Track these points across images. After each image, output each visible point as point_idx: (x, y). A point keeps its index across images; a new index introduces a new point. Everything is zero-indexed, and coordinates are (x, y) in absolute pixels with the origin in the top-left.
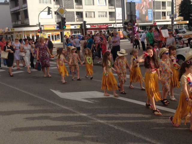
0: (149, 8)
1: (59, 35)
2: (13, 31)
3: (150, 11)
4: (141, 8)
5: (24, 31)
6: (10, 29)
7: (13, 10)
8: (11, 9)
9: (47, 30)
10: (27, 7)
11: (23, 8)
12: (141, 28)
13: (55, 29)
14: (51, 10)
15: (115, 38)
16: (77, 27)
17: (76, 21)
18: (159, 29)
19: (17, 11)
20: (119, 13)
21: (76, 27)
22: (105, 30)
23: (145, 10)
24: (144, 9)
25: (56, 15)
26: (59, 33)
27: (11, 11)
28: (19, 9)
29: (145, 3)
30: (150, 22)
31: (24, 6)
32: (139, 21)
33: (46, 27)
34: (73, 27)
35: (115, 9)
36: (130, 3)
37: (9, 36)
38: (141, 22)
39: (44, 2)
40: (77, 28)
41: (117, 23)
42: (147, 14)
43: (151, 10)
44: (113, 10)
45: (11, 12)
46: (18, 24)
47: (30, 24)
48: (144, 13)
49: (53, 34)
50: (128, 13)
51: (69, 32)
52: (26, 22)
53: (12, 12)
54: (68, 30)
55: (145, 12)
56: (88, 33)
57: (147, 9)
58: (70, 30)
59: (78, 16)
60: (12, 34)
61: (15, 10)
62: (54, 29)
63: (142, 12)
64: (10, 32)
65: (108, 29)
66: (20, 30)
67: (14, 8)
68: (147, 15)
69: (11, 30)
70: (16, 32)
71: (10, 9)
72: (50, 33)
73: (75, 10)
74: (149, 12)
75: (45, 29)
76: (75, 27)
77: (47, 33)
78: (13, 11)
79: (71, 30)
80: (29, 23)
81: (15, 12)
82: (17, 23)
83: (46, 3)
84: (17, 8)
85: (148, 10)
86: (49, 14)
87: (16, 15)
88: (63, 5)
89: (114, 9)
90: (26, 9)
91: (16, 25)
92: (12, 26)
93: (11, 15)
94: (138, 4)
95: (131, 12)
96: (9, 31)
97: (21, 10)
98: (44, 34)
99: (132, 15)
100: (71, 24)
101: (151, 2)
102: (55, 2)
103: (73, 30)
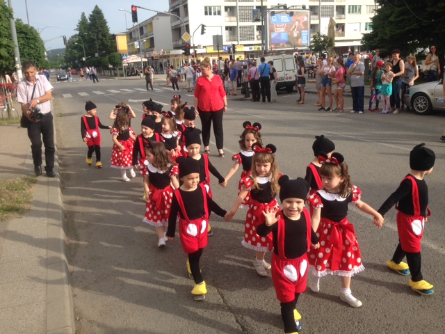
2: (169, 54)
3: (305, 33)
4: (292, 29)
5: (182, 55)
6: (166, 52)
7: (174, 25)
8: (172, 24)
10: (188, 21)
11: (185, 22)
17: (256, 39)
19: (179, 26)
21: (251, 48)
23: (298, 32)
24: (295, 30)
25: (227, 31)
26: (229, 57)
28: (180, 23)
29: (297, 23)
30: (304, 46)
31: (185, 20)
33: (209, 48)
34: (247, 49)
37: (165, 60)
39: (210, 14)
42: (300, 36)
44: (316, 22)
45: (172, 27)
46: (178, 45)
47: (192, 45)
48: (295, 35)
51: (243, 57)
59: (259, 32)
60: (168, 59)
63: (293, 34)
64: (166, 55)
67: (175, 23)
68: (301, 38)
70: (173, 56)
71: (171, 22)
72: (215, 57)
75: (207, 52)
77: (211, 56)
78: (174, 27)
79: (245, 53)
81: (177, 27)
83: (214, 15)
86: (203, 33)
87: (177, 31)
88: (238, 16)
89: (318, 20)
90: (187, 23)
92: (172, 47)
93: (172, 32)
94: (287, 25)
96: (164, 54)
97: (182, 25)
100: (245, 45)
101: (307, 22)
102: (227, 13)
103: (248, 52)
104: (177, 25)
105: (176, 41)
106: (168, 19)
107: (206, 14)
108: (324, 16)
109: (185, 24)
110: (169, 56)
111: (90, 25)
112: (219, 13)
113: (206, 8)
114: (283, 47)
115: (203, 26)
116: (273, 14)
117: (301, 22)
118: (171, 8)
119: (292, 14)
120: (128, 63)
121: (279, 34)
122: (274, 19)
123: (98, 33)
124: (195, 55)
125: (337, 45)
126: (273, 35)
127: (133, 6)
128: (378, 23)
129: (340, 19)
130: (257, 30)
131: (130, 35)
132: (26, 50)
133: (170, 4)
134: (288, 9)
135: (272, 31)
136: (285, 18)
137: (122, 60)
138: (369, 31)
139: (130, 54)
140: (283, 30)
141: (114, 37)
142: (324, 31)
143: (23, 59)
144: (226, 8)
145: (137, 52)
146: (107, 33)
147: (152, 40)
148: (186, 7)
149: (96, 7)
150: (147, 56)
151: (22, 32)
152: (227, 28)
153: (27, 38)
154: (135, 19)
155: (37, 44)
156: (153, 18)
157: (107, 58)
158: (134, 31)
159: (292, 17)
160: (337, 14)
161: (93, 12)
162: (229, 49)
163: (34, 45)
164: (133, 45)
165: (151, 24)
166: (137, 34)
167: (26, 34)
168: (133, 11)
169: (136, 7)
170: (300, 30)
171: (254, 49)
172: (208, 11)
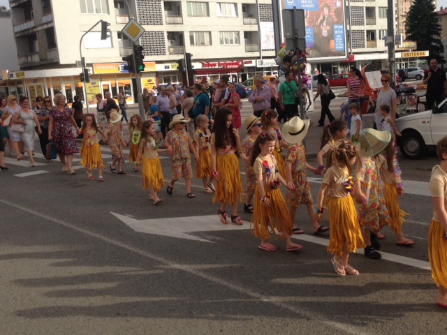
0: (338, 23)
1: (129, 85)
2: (21, 78)
3: (340, 29)
4: (319, 22)
5: (48, 79)
6: (14, 74)
7: (19, 30)
8: (15, 28)
9: (101, 75)
10: (52, 21)
11: (44, 24)
12: (318, 69)
13: (121, 71)
14: (108, 27)
15: (258, 93)
16: (170, 67)
17: (167, 52)
18: (360, 70)
19: (30, 31)
20: (268, 34)
21: (168, 67)
22: (236, 74)
23: (328, 28)
24: (325, 24)
25: (120, 40)
26: (129, 81)
27: (16, 31)
28: (33, 25)
29: (326, 11)
30: (340, 54)
31: (45, 19)
32: (315, 52)
33: (98, 67)
34: (161, 68)
35: (258, 24)
36: (292, 11)
37: (12, 89)
38: (318, 53)
39: (91, 11)
40: (171, 69)
41: (264, 58)
43: (341, 27)
44: (255, 28)
45: (16, 33)
46: (32, 62)
47: (62, 62)
48: (325, 33)
49: (116, 84)
50: (288, 34)
51: (154, 79)
52: (50, 55)
53: (19, 35)
54: (149, 73)
55: (328, 31)
56: (197, 81)
57: (331, 24)
58: (155, 74)
59: (171, 42)
60: (20, 86)
61: (26, 28)
62: (116, 71)
63: (320, 32)
64: (15, 80)
65: (242, 71)
66: (38, 76)
67: (22, 25)
68: (333, 39)
69: (17, 75)
70: (29, 80)
71: (14, 26)
72: (109, 83)
73: (165, 28)
74: (336, 32)
75: (95, 73)
76: (166, 67)
77: (101, 81)
78: (20, 32)
79: (157, 74)
80: (58, 58)
81: (26, 33)
82: (29, 58)
83: (97, 12)
84: (30, 24)
85: (335, 27)
86: (104, 36)
87: (27, 40)
88: (138, 16)
89: (257, 26)
90: (50, 25)
91: (27, 63)
92: (19, 67)
93: (17, 41)
94: (311, 13)
95: (294, 31)
96: (11, 79)
97: (39, 28)
98: (95, 83)
99: (297, 39)
101: (340, 7)
102: (117, 11)
103: (161, 73)
104: (28, 29)
105: (27, 56)
107: (83, 11)
108: (264, 19)
109: (45, 27)
110: (20, 82)
115: (105, 25)
130: (168, 38)
152: (120, 35)
172: (86, 6)
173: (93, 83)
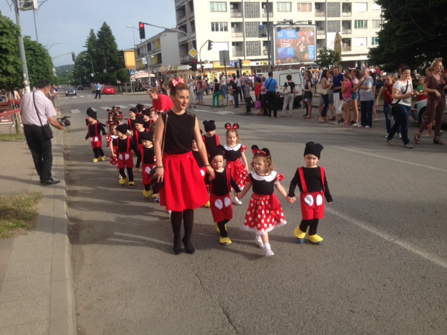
2: (176, 70)
3: (312, 48)
4: (298, 44)
6: (173, 67)
7: (181, 41)
8: (179, 40)
9: (218, 68)
10: (195, 37)
11: (192, 38)
17: (262, 53)
19: (186, 42)
23: (304, 47)
24: (302, 45)
25: (234, 46)
26: (235, 72)
28: (186, 39)
29: (303, 38)
31: (192, 36)
33: (216, 64)
34: (254, 64)
37: (172, 75)
39: (217, 30)
42: (306, 51)
43: (313, 46)
44: (323, 37)
45: (179, 43)
47: (199, 61)
48: (302, 50)
51: (250, 71)
53: (181, 44)
54: (246, 67)
58: (250, 68)
59: (266, 47)
60: (176, 74)
63: (299, 49)
67: (182, 39)
70: (180, 71)
71: (179, 38)
75: (215, 67)
76: (257, 64)
77: (219, 71)
79: (252, 68)
80: (197, 58)
81: (184, 43)
86: (209, 49)
87: (184, 47)
88: (245, 32)
89: (325, 35)
90: (194, 39)
92: (180, 63)
93: (179, 48)
96: (172, 70)
97: (190, 41)
100: (252, 60)
101: (313, 37)
102: (233, 29)
103: (255, 67)
104: (184, 41)
105: (183, 56)
106: (176, 35)
107: (213, 30)
108: (330, 31)
109: (192, 40)
110: (176, 72)
111: (99, 41)
112: (226, 29)
113: (213, 24)
114: (290, 62)
115: (210, 42)
116: (279, 29)
117: (307, 37)
118: (178, 25)
119: (298, 29)
120: (136, 79)
121: (286, 49)
122: (280, 34)
123: (106, 49)
124: (202, 70)
125: (344, 59)
126: (280, 50)
127: (140, 23)
128: (383, 37)
129: (347, 33)
130: (264, 45)
131: (138, 52)
132: (34, 66)
133: (177, 21)
134: (294, 24)
135: (278, 46)
136: (291, 33)
137: (130, 75)
138: (376, 46)
139: (138, 69)
140: (289, 45)
141: (122, 53)
142: (330, 46)
143: (31, 75)
144: (233, 24)
145: (145, 68)
146: (116, 49)
147: (159, 55)
148: (193, 23)
149: (105, 23)
150: (155, 71)
151: (31, 49)
152: (234, 44)
153: (35, 55)
154: (142, 35)
155: (45, 61)
156: (160, 34)
157: (114, 74)
158: (142, 47)
159: (298, 33)
160: (343, 29)
161: (102, 29)
162: (236, 64)
163: (42, 61)
164: (141, 61)
165: (158, 40)
166: (145, 50)
167: (34, 51)
168: (140, 28)
169: (143, 24)
170: (306, 45)
171: (261, 64)
172: (215, 27)
173: (214, 73)
